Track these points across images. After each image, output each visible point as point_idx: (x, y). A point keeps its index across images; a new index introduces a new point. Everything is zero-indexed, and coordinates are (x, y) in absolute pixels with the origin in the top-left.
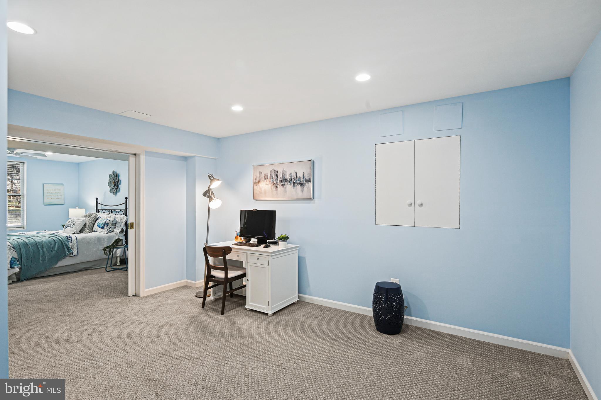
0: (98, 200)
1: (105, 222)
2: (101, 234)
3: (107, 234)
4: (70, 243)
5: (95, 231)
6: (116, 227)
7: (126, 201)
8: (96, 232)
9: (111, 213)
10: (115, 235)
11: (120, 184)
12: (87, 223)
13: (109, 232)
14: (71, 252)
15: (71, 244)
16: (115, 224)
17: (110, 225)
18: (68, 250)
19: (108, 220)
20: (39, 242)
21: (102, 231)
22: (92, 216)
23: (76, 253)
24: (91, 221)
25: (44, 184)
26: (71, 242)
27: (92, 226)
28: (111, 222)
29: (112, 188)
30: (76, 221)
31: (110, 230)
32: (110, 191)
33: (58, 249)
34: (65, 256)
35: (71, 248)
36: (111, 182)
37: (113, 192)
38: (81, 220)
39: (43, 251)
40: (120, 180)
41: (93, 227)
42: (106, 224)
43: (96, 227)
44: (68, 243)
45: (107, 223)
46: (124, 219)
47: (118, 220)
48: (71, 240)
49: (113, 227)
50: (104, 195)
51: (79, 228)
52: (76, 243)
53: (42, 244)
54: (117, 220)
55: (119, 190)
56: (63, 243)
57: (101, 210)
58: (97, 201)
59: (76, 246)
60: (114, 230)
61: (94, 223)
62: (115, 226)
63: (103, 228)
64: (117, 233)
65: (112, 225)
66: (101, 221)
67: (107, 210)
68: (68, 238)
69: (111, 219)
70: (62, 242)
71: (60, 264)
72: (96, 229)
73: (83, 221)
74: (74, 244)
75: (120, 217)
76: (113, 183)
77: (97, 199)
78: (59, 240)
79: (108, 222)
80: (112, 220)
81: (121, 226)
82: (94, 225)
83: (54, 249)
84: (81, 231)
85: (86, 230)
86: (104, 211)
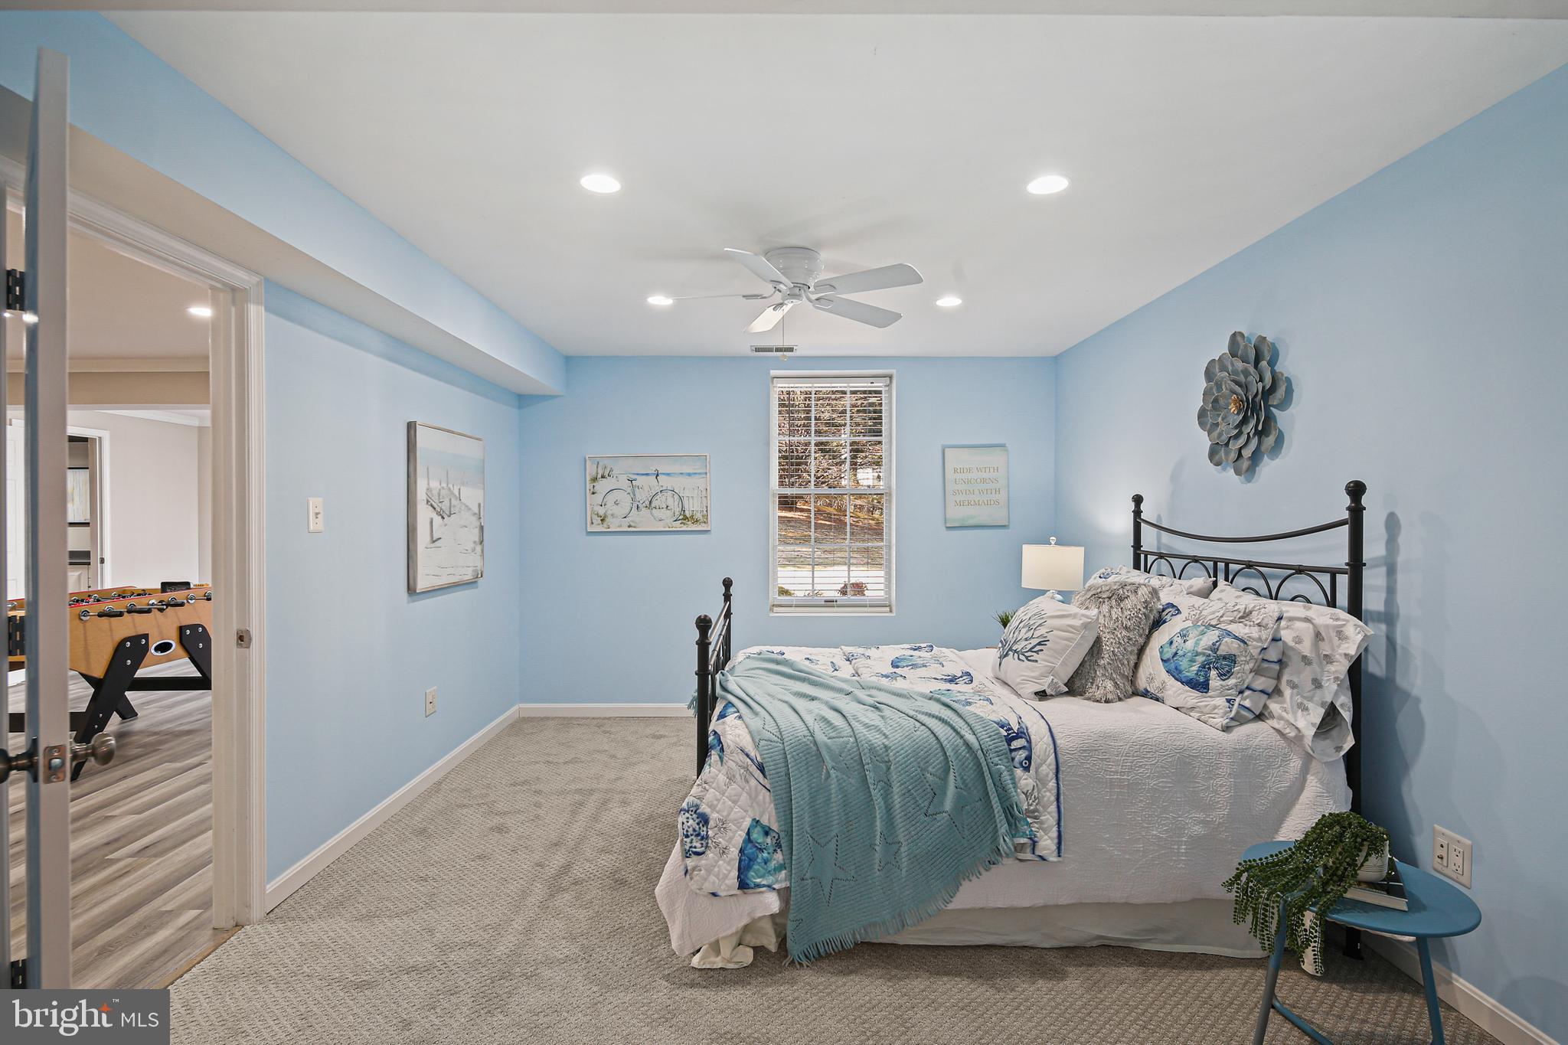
0: (1143, 507)
1: (1214, 648)
2: (1189, 722)
3: (1226, 729)
4: (1019, 772)
5: (1146, 694)
6: (1287, 692)
7: (1356, 513)
8: (1157, 700)
9: (1227, 579)
10: (1283, 743)
11: (1286, 402)
12: (1106, 637)
13: (1239, 720)
14: (1024, 835)
15: (1026, 781)
16: (1277, 667)
17: (1243, 670)
18: (1009, 824)
19: (1229, 634)
20: (872, 749)
21: (1191, 702)
22: (1133, 597)
23: (1054, 847)
24: (1126, 628)
25: (946, 449)
26: (1027, 769)
27: (1133, 658)
28: (1255, 652)
29: (1225, 437)
30: (1049, 622)
31: (1247, 703)
32: (1212, 454)
33: (960, 804)
34: (994, 858)
35: (1025, 807)
36: (1222, 402)
37: (1233, 455)
38: (1077, 623)
39: (889, 808)
40: (1288, 380)
41: (1136, 666)
42: (1218, 658)
43: (1152, 670)
44: (1012, 774)
45: (1225, 658)
46: (1340, 635)
47: (1298, 640)
48: (1023, 754)
49: (1261, 683)
50: (1175, 478)
51: (1064, 663)
52: (1052, 775)
53: (882, 758)
54: (1291, 644)
55: (1280, 440)
56: (985, 768)
57: (1161, 556)
58: (1137, 513)
59: (1053, 798)
60: (1274, 707)
61: (1141, 641)
62: (1278, 678)
63: (1200, 685)
64: (1300, 737)
65: (1257, 672)
66: (1184, 635)
67: (1196, 559)
68: (1009, 740)
69: (1255, 632)
70: (979, 765)
71: (972, 894)
72: (1157, 683)
73: (1085, 626)
74: (1040, 780)
75: (1307, 620)
76: (1233, 408)
77: (1138, 500)
78: (967, 744)
79: (1229, 646)
80: (1259, 639)
81: (1317, 684)
82: (1141, 651)
83: (942, 803)
84: (1078, 684)
85: (1099, 681)
86: (1178, 564)
